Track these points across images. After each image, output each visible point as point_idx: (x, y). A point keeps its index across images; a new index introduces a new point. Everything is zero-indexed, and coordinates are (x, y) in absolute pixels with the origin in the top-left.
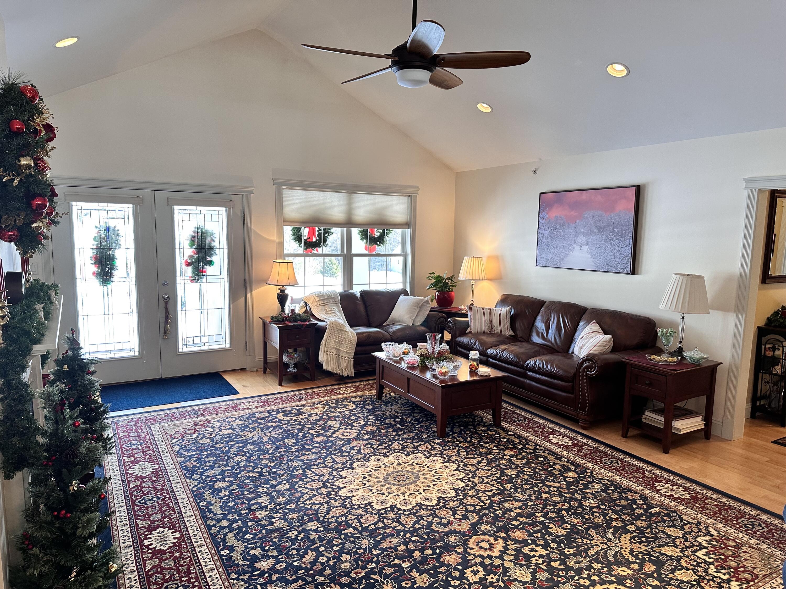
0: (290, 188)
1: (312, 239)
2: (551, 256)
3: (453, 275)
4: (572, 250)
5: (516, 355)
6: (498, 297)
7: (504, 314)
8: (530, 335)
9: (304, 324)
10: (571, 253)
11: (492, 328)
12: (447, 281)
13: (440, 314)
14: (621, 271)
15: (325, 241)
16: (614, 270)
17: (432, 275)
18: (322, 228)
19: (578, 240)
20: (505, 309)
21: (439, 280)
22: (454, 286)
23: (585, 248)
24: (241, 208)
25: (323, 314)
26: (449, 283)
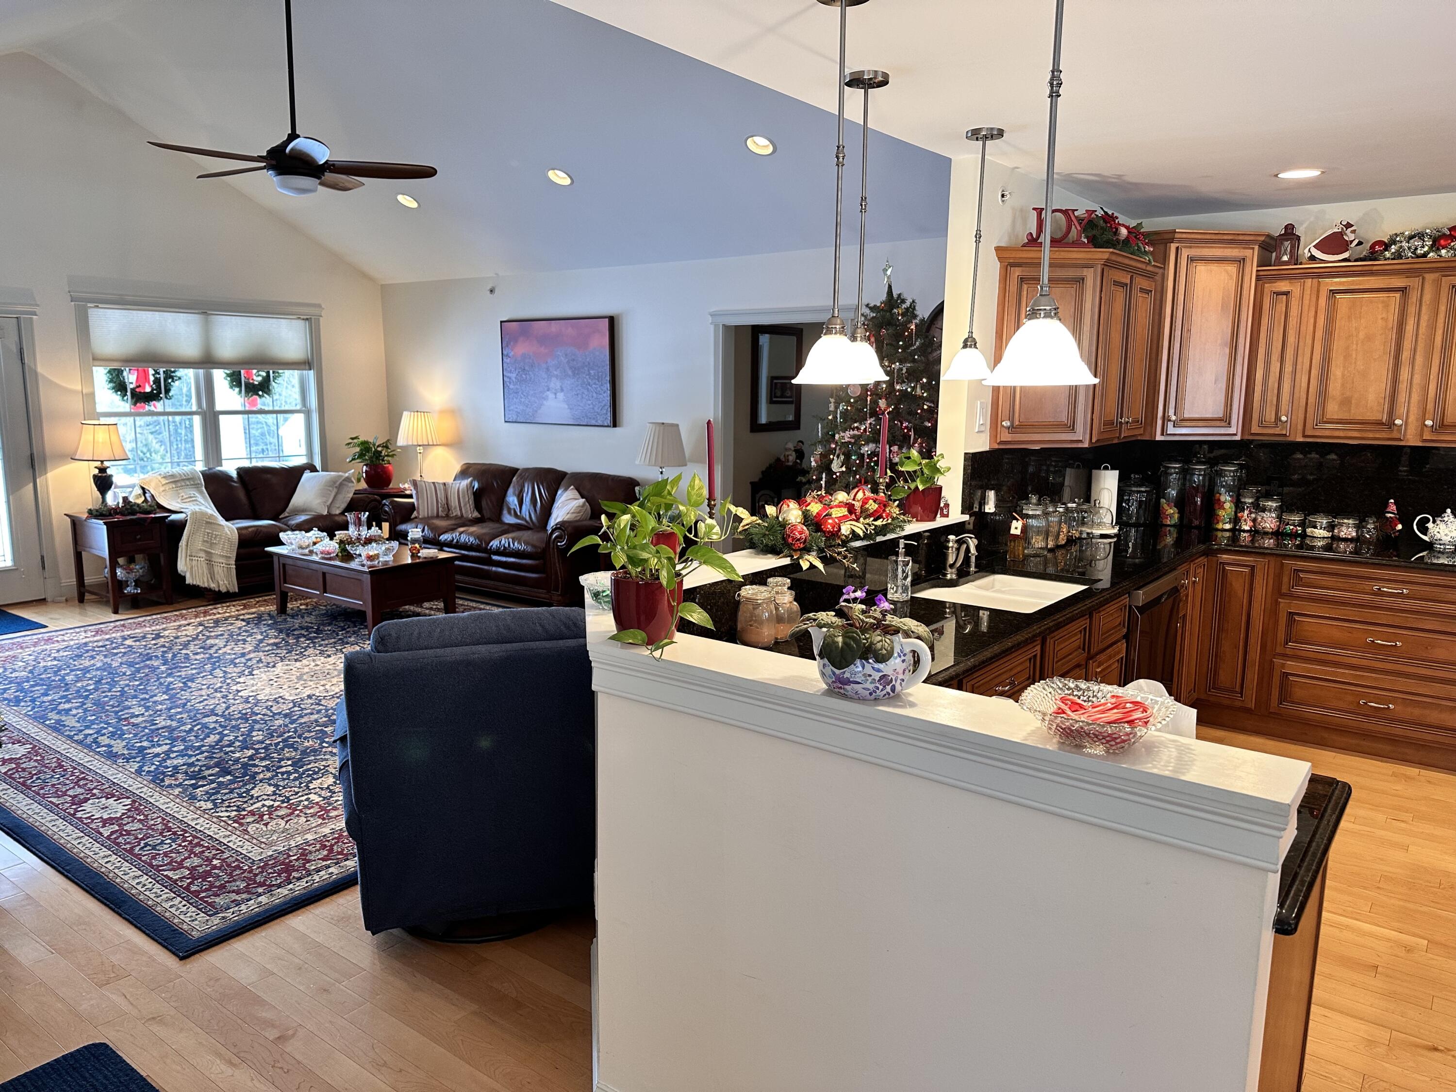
0: (100, 306)
1: (144, 388)
2: (521, 407)
3: (388, 440)
4: (546, 398)
5: (478, 537)
6: (457, 468)
7: (463, 489)
8: (500, 513)
9: (148, 518)
10: (545, 402)
11: (449, 510)
12: (379, 449)
13: (370, 496)
14: (601, 424)
15: (167, 391)
16: (593, 422)
17: (355, 441)
18: (161, 371)
19: (552, 385)
20: (465, 483)
21: (365, 447)
22: (393, 456)
23: (561, 396)
24: (17, 339)
25: (178, 503)
26: (383, 452)
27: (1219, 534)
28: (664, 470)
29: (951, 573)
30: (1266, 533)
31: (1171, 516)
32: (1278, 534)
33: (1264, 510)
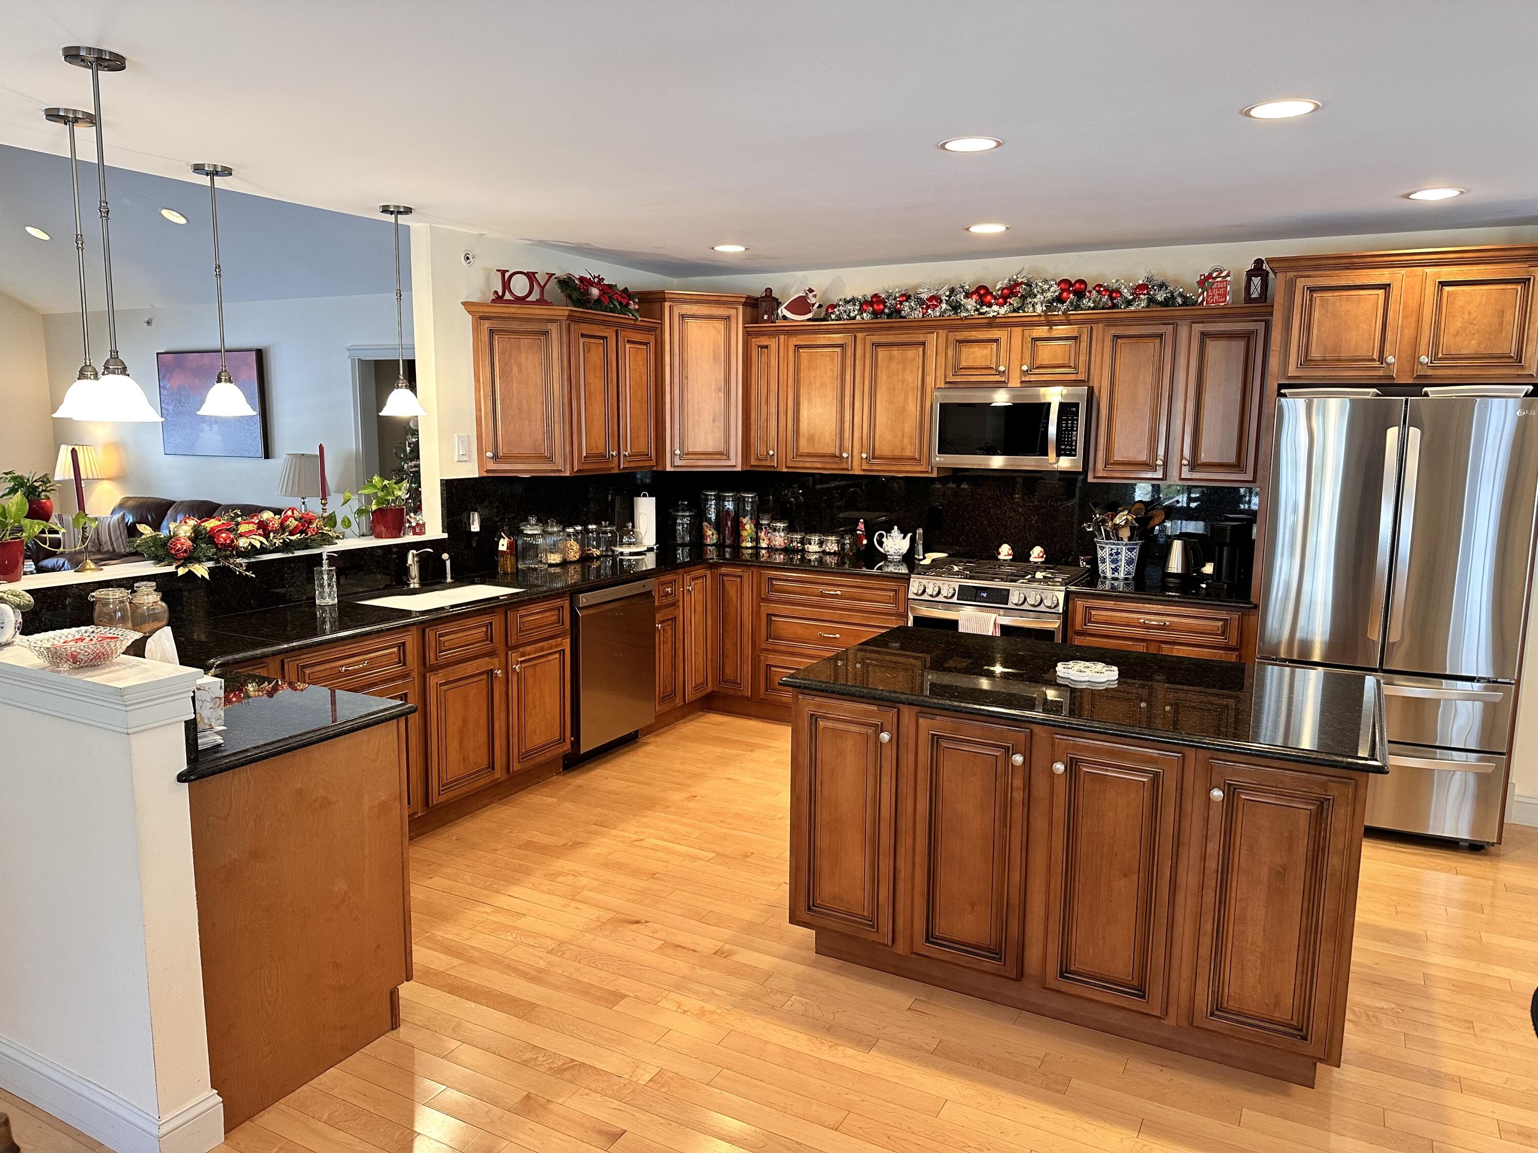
2: (181, 440)
3: (46, 475)
4: (202, 431)
6: (115, 502)
7: (114, 524)
10: (201, 434)
11: (100, 545)
12: (36, 484)
14: (254, 455)
16: (246, 454)
17: (9, 476)
20: (120, 517)
21: (20, 482)
22: (51, 490)
23: (215, 428)
26: (41, 487)
27: (745, 551)
28: (306, 500)
29: (414, 583)
30: (777, 550)
31: (711, 536)
32: (786, 550)
33: (775, 530)
